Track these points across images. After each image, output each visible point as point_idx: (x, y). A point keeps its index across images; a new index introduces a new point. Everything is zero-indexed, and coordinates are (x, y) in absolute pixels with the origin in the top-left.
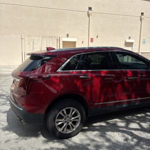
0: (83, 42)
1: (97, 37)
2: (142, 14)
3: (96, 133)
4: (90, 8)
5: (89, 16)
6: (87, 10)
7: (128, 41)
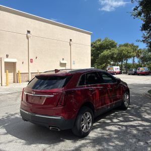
0: (23, 63)
1: (36, 58)
2: (71, 40)
3: (99, 129)
4: (29, 32)
5: (28, 38)
6: (26, 33)
7: (62, 62)
